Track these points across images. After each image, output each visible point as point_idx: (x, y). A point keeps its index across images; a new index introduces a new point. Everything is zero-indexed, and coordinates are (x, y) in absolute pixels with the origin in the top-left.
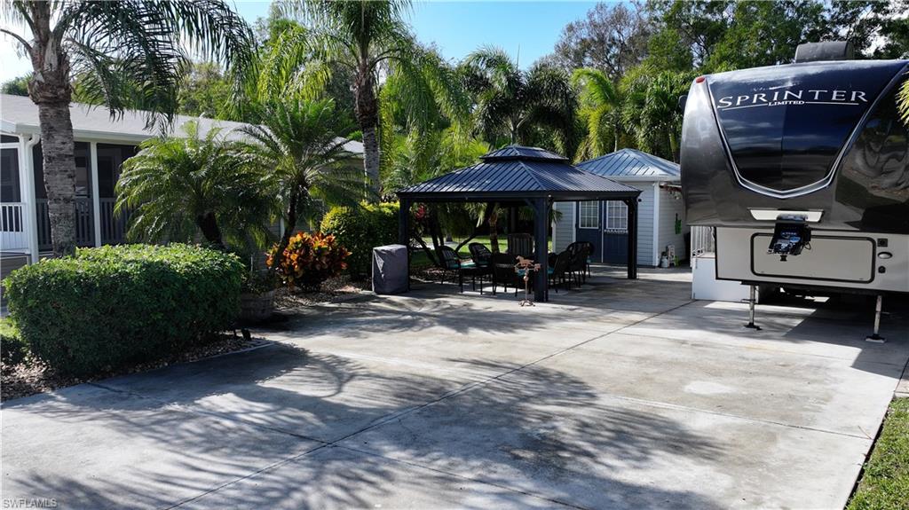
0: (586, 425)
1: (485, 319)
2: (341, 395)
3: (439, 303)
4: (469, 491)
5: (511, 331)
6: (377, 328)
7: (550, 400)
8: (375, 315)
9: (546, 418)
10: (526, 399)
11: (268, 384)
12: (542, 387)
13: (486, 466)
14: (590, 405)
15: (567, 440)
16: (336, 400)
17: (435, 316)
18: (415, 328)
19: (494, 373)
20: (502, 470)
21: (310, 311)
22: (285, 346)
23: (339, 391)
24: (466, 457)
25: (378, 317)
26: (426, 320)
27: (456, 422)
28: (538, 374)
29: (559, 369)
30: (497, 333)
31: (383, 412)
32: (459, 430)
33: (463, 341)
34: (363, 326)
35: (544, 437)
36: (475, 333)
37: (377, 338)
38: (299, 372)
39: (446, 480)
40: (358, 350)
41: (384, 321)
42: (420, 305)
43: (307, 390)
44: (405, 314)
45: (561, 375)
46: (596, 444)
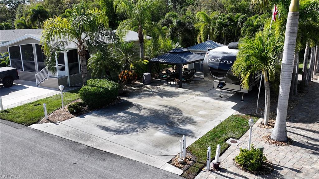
0: (179, 119)
1: (167, 94)
2: (140, 113)
3: (158, 88)
4: (160, 129)
5: (172, 98)
6: (145, 96)
7: (175, 115)
8: (144, 92)
9: (173, 118)
10: (171, 114)
11: (128, 111)
12: (174, 112)
13: (163, 126)
14: (181, 115)
15: (175, 122)
16: (140, 114)
17: (157, 93)
18: (153, 96)
19: (167, 109)
20: (165, 126)
21: (130, 90)
22: (128, 101)
23: (140, 112)
24: (160, 124)
25: (145, 93)
26: (155, 94)
27: (159, 119)
28: (174, 109)
29: (178, 108)
30: (169, 98)
31: (148, 117)
32: (159, 120)
33: (162, 100)
34: (142, 96)
35: (172, 121)
36: (165, 98)
37: (145, 99)
38: (132, 108)
39: (157, 128)
40: (142, 103)
41: (146, 94)
42: (154, 88)
43: (135, 112)
44: (150, 92)
45: (178, 109)
46: (179, 122)
